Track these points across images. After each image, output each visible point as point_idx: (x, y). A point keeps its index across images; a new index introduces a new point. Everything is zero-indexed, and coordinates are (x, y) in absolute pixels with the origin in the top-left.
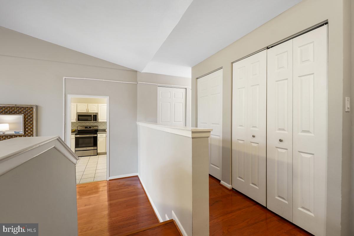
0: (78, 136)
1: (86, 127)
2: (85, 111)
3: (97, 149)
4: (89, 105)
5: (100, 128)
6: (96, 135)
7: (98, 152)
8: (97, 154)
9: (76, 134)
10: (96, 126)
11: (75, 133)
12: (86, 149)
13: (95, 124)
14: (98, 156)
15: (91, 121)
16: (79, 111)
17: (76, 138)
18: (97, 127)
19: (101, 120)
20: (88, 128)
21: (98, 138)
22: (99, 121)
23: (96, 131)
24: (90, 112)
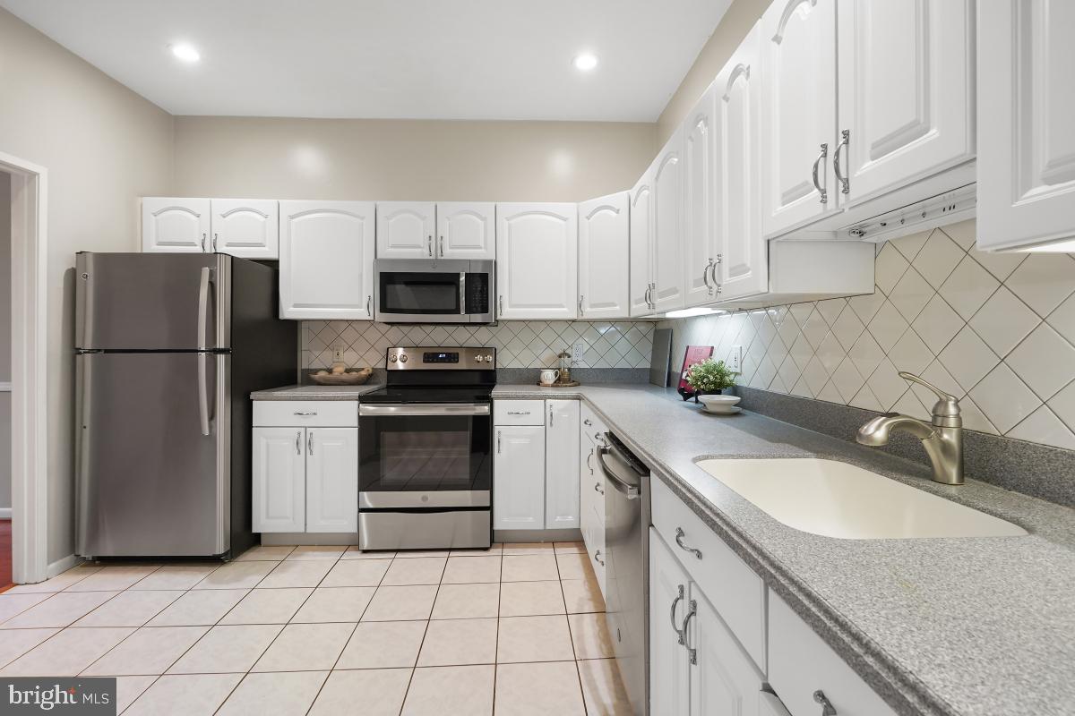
0: (392, 410)
1: (430, 357)
2: (420, 253)
3: (490, 508)
4: (446, 207)
5: (510, 359)
6: (485, 409)
7: (497, 527)
8: (494, 540)
9: (363, 399)
10: (484, 350)
11: (355, 392)
12: (425, 499)
13: (482, 337)
14: (495, 552)
15: (457, 311)
16: (387, 252)
17: (364, 422)
18: (490, 358)
19: (511, 306)
20: (442, 360)
21: (496, 430)
22: (503, 317)
23: (483, 384)
24: (450, 253)
